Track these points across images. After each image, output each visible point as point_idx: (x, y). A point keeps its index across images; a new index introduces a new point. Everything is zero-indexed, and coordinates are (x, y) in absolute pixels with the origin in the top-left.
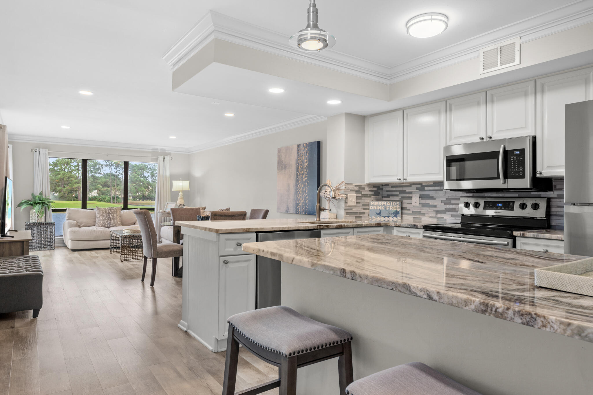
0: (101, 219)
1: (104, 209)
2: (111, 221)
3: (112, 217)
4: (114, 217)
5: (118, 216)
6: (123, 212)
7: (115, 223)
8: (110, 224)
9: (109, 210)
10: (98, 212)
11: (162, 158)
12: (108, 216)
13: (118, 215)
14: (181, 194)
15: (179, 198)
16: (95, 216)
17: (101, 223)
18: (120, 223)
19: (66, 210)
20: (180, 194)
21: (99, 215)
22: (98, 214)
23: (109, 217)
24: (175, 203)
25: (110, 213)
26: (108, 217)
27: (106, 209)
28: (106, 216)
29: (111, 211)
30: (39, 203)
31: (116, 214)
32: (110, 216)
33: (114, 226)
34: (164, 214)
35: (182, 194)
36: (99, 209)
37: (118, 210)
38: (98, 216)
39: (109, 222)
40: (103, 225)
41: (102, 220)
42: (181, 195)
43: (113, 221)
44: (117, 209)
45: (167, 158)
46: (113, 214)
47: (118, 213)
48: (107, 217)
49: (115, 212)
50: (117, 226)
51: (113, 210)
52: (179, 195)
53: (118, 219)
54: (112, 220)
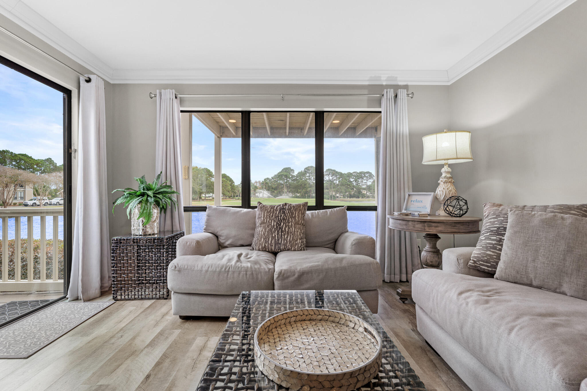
0: (262, 231)
1: (271, 208)
2: (281, 235)
3: (286, 226)
4: (289, 228)
5: (298, 224)
6: (312, 214)
7: (290, 242)
8: (280, 244)
9: (280, 211)
10: (259, 215)
11: (391, 93)
12: (277, 223)
13: (299, 221)
14: (445, 169)
15: (441, 179)
16: (255, 224)
17: (263, 239)
18: (302, 242)
19: (206, 207)
20: (443, 170)
21: (260, 222)
22: (259, 218)
23: (279, 228)
24: (433, 193)
25: (281, 216)
26: (277, 227)
27: (275, 208)
28: (272, 225)
29: (284, 213)
30: (143, 195)
31: (295, 219)
32: (282, 224)
33: (288, 250)
34: (410, 223)
35: (449, 170)
36: (261, 208)
37: (300, 210)
38: (258, 222)
39: (278, 240)
40: (265, 246)
41: (264, 234)
42: (448, 172)
43: (287, 237)
44: (297, 208)
45: (402, 94)
46: (289, 219)
47: (298, 218)
48: (274, 225)
49: (292, 214)
50: (295, 250)
51: (289, 209)
52: (441, 174)
53: (297, 232)
54: (284, 235)
